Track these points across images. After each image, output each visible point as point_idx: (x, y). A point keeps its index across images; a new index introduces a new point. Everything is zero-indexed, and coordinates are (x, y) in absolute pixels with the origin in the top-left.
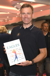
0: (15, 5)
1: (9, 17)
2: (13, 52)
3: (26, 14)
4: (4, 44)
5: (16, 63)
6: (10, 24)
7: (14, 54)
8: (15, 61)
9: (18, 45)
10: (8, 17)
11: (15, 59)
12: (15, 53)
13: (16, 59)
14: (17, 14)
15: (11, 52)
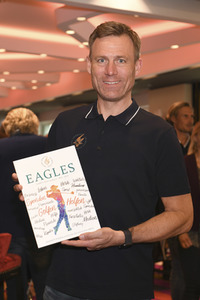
0: (71, 26)
1: (46, 72)
2: (49, 196)
3: (111, 60)
4: (17, 164)
5: (63, 236)
6: (50, 98)
7: (56, 203)
8: (56, 228)
9: (68, 169)
10: (41, 72)
11: (60, 222)
12: (59, 198)
13: (63, 221)
14: (76, 60)
15: (44, 194)
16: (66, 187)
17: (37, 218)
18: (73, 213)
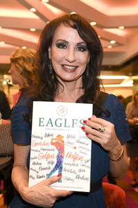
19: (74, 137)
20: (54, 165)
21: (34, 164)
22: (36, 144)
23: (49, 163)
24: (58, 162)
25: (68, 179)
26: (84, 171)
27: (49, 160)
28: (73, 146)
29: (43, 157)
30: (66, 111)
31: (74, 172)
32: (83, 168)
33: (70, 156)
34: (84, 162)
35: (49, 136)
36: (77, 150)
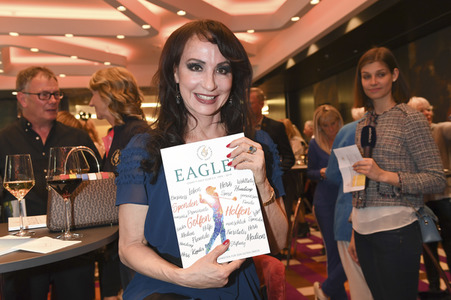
16: (227, 189)
17: (185, 231)
18: (233, 228)
19: (230, 184)
20: (212, 230)
21: (183, 235)
22: (179, 208)
23: (204, 229)
24: (216, 224)
25: (237, 244)
26: (256, 227)
27: (203, 225)
28: (232, 197)
29: (195, 223)
30: (209, 152)
31: (242, 232)
32: (254, 223)
33: (230, 211)
34: (252, 214)
35: (194, 191)
36: (240, 201)
